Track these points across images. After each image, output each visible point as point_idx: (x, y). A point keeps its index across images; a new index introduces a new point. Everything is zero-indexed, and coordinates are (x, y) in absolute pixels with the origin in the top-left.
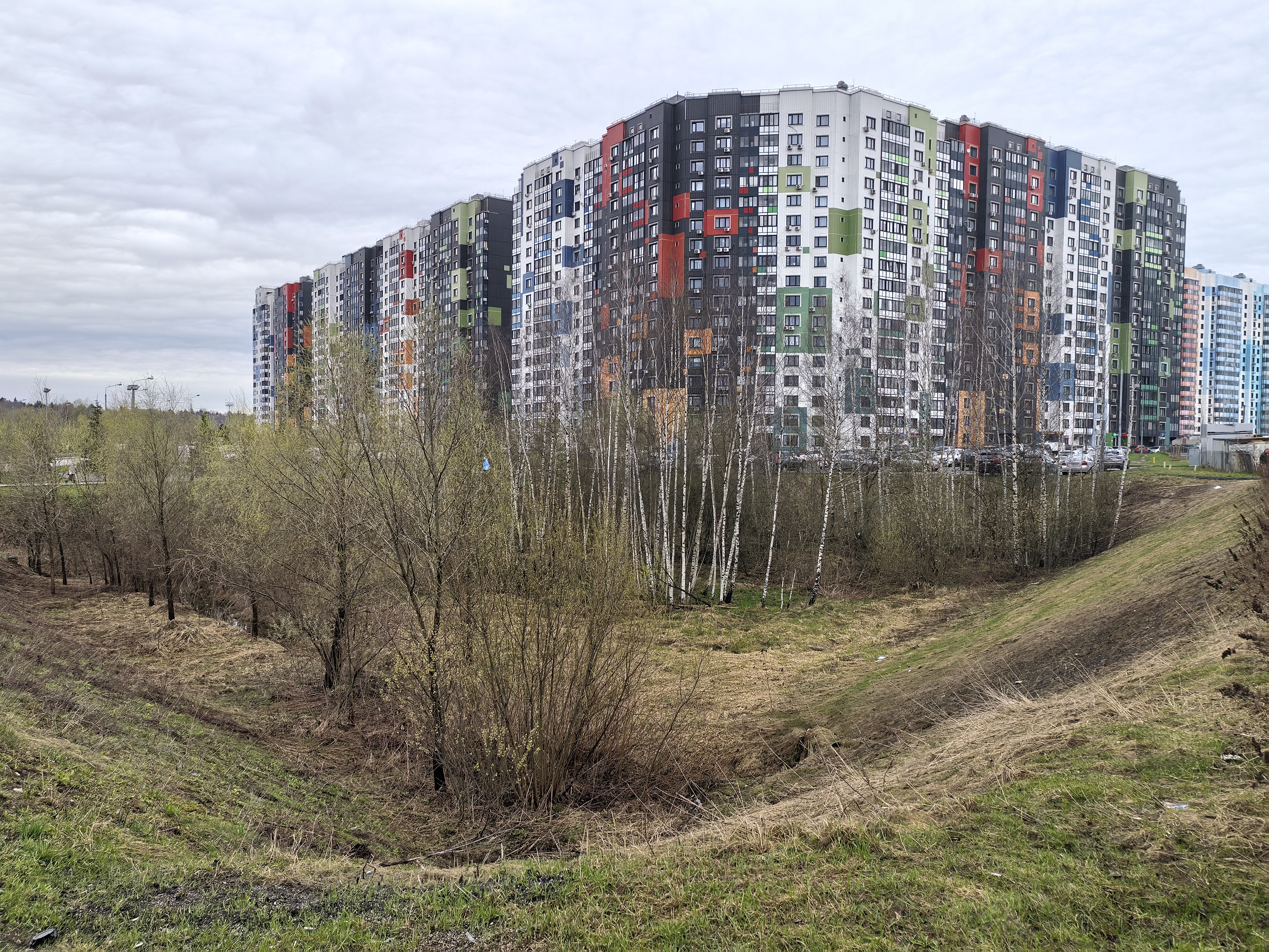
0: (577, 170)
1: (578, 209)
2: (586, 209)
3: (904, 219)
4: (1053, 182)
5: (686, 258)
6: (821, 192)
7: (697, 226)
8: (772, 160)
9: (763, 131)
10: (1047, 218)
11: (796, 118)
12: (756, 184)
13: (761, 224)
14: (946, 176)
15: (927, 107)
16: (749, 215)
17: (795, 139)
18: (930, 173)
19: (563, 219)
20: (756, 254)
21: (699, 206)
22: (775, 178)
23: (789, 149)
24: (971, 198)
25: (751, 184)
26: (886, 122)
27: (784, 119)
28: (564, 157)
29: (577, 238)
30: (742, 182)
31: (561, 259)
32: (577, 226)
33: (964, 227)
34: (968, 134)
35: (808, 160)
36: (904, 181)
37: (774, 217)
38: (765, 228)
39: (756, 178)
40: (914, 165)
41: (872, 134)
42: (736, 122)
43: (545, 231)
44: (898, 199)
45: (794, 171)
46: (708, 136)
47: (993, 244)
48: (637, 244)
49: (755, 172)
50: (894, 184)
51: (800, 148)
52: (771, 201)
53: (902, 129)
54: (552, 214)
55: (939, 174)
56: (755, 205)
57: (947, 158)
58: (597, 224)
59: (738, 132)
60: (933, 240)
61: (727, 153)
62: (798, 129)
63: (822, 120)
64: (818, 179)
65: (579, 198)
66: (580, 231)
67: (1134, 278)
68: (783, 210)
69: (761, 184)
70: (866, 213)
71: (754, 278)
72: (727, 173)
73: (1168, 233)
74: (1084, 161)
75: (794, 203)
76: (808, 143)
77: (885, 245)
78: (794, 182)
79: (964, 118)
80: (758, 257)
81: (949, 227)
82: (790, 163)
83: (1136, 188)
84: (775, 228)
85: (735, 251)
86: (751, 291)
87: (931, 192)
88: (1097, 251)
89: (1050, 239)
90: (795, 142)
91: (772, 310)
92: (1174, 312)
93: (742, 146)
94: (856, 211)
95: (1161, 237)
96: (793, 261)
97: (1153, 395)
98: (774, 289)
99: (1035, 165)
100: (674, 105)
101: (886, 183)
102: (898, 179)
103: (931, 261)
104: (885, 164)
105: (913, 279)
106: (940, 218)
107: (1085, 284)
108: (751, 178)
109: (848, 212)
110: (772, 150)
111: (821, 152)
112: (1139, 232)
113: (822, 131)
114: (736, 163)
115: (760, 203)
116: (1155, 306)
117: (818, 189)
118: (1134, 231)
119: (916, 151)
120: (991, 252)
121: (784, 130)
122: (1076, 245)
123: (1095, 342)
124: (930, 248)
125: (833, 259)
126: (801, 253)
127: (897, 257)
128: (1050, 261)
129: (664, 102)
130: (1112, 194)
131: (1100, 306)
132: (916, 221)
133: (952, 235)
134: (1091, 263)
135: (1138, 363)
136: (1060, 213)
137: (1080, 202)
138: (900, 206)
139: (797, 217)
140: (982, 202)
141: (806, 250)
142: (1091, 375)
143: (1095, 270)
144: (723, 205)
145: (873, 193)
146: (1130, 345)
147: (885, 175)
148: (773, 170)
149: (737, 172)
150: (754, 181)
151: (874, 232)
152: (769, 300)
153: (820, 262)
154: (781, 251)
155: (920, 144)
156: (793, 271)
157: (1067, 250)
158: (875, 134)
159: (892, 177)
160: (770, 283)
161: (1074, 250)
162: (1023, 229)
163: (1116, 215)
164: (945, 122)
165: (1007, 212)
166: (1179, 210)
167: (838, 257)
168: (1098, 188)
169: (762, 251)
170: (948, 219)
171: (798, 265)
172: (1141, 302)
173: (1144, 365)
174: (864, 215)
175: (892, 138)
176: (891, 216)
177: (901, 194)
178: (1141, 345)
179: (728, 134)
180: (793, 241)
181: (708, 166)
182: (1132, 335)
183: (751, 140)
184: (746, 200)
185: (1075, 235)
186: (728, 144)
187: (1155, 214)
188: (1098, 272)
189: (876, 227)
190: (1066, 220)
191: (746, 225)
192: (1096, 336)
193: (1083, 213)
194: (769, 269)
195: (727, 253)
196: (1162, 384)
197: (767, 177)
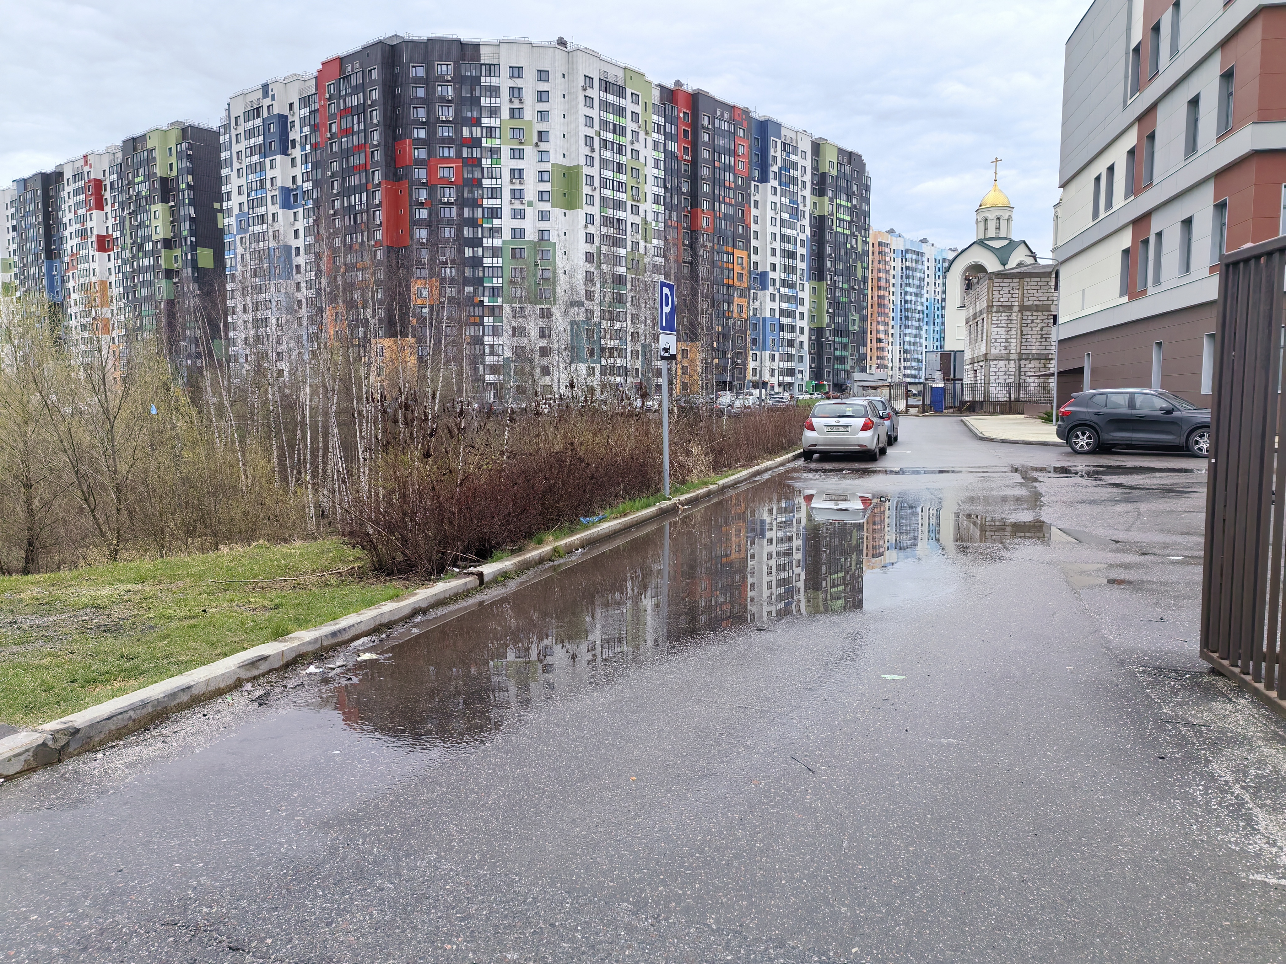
0: (291, 106)
1: (294, 147)
2: (303, 148)
3: (623, 178)
4: (758, 149)
5: (411, 206)
6: (543, 146)
7: (422, 175)
8: (494, 112)
9: (484, 81)
10: (753, 183)
11: (516, 71)
12: (479, 135)
13: (486, 175)
14: (662, 138)
15: (641, 71)
16: (472, 166)
17: (517, 92)
18: (646, 134)
19: (278, 158)
20: (481, 206)
21: (422, 154)
22: (498, 130)
23: (511, 101)
24: (685, 160)
25: (474, 134)
26: (604, 83)
27: (505, 72)
28: (275, 90)
29: (294, 178)
30: (465, 132)
31: (278, 200)
32: (294, 165)
33: (679, 187)
34: (681, 99)
35: (529, 114)
36: (622, 140)
37: (498, 170)
38: (489, 180)
39: (479, 129)
40: (631, 126)
41: (590, 92)
42: (457, 69)
43: (258, 169)
44: (617, 157)
45: (516, 124)
46: (428, 81)
47: (705, 205)
48: (359, 189)
49: (477, 122)
50: (613, 143)
51: (521, 102)
52: (494, 152)
53: (620, 91)
54: (264, 151)
55: (655, 136)
56: (479, 156)
57: (662, 120)
58: (315, 165)
59: (459, 80)
60: (650, 197)
61: (449, 101)
62: (518, 83)
63: (543, 75)
64: (540, 133)
65: (295, 135)
66: (298, 172)
67: (827, 242)
68: (507, 163)
69: (484, 135)
70: (587, 170)
71: (480, 229)
72: (449, 122)
73: (855, 202)
74: (784, 132)
75: (517, 156)
76: (529, 97)
77: (606, 202)
78: (516, 136)
79: (678, 83)
80: (483, 209)
81: (665, 187)
82: (512, 116)
83: (828, 159)
84: (499, 181)
85: (460, 202)
86: (476, 243)
87: (648, 153)
88: (796, 214)
89: (756, 202)
90: (516, 94)
91: (498, 262)
92: (860, 273)
93: (464, 94)
94: (577, 166)
95: (849, 205)
96: (517, 214)
97: (845, 346)
98: (500, 241)
99: (741, 133)
100: (392, 46)
101: (605, 141)
102: (616, 138)
103: (649, 219)
104: (604, 124)
105: (632, 235)
106: (657, 178)
107: (787, 245)
108: (474, 129)
109: (569, 168)
110: (494, 102)
111: (543, 107)
112: (831, 200)
113: (543, 86)
114: (458, 112)
115: (484, 154)
116: (845, 266)
117: (540, 144)
118: (827, 198)
119: (632, 112)
120: (704, 213)
121: (505, 82)
122: (778, 209)
123: (796, 297)
124: (648, 206)
125: (556, 213)
126: (525, 207)
127: (617, 214)
128: (756, 222)
129: (380, 42)
130: (808, 163)
131: (801, 265)
132: (635, 180)
133: (669, 195)
134: (791, 226)
135: (832, 317)
136: (764, 179)
137: (780, 169)
138: (619, 164)
139: (521, 171)
140: (695, 163)
141: (530, 204)
142: (793, 329)
143: (795, 232)
144: (446, 155)
145: (593, 150)
146: (825, 301)
147: (604, 134)
148: (495, 122)
149: (459, 122)
150: (477, 132)
151: (594, 189)
152: (495, 252)
153: (544, 216)
154: (505, 203)
155: (636, 106)
156: (518, 224)
157: (770, 213)
158: (594, 93)
159: (610, 136)
160: (495, 234)
161: (776, 214)
162: (731, 193)
163: (812, 183)
164: (660, 85)
165: (717, 176)
166: (864, 181)
167: (561, 211)
168: (796, 157)
169: (487, 203)
170: (664, 179)
171: (522, 218)
172: (834, 262)
173: (838, 320)
174: (585, 172)
175: (610, 98)
176: (610, 174)
177: (620, 153)
178: (835, 302)
179: (448, 81)
180: (518, 194)
181: (430, 113)
182: (827, 292)
183: (472, 90)
184: (470, 150)
185: (777, 199)
186: (450, 92)
187: (844, 183)
188: (798, 235)
189: (597, 183)
190: (769, 185)
191: (470, 176)
192: (797, 293)
193: (783, 180)
194: (494, 221)
195: (452, 203)
196: (852, 336)
197: (490, 129)
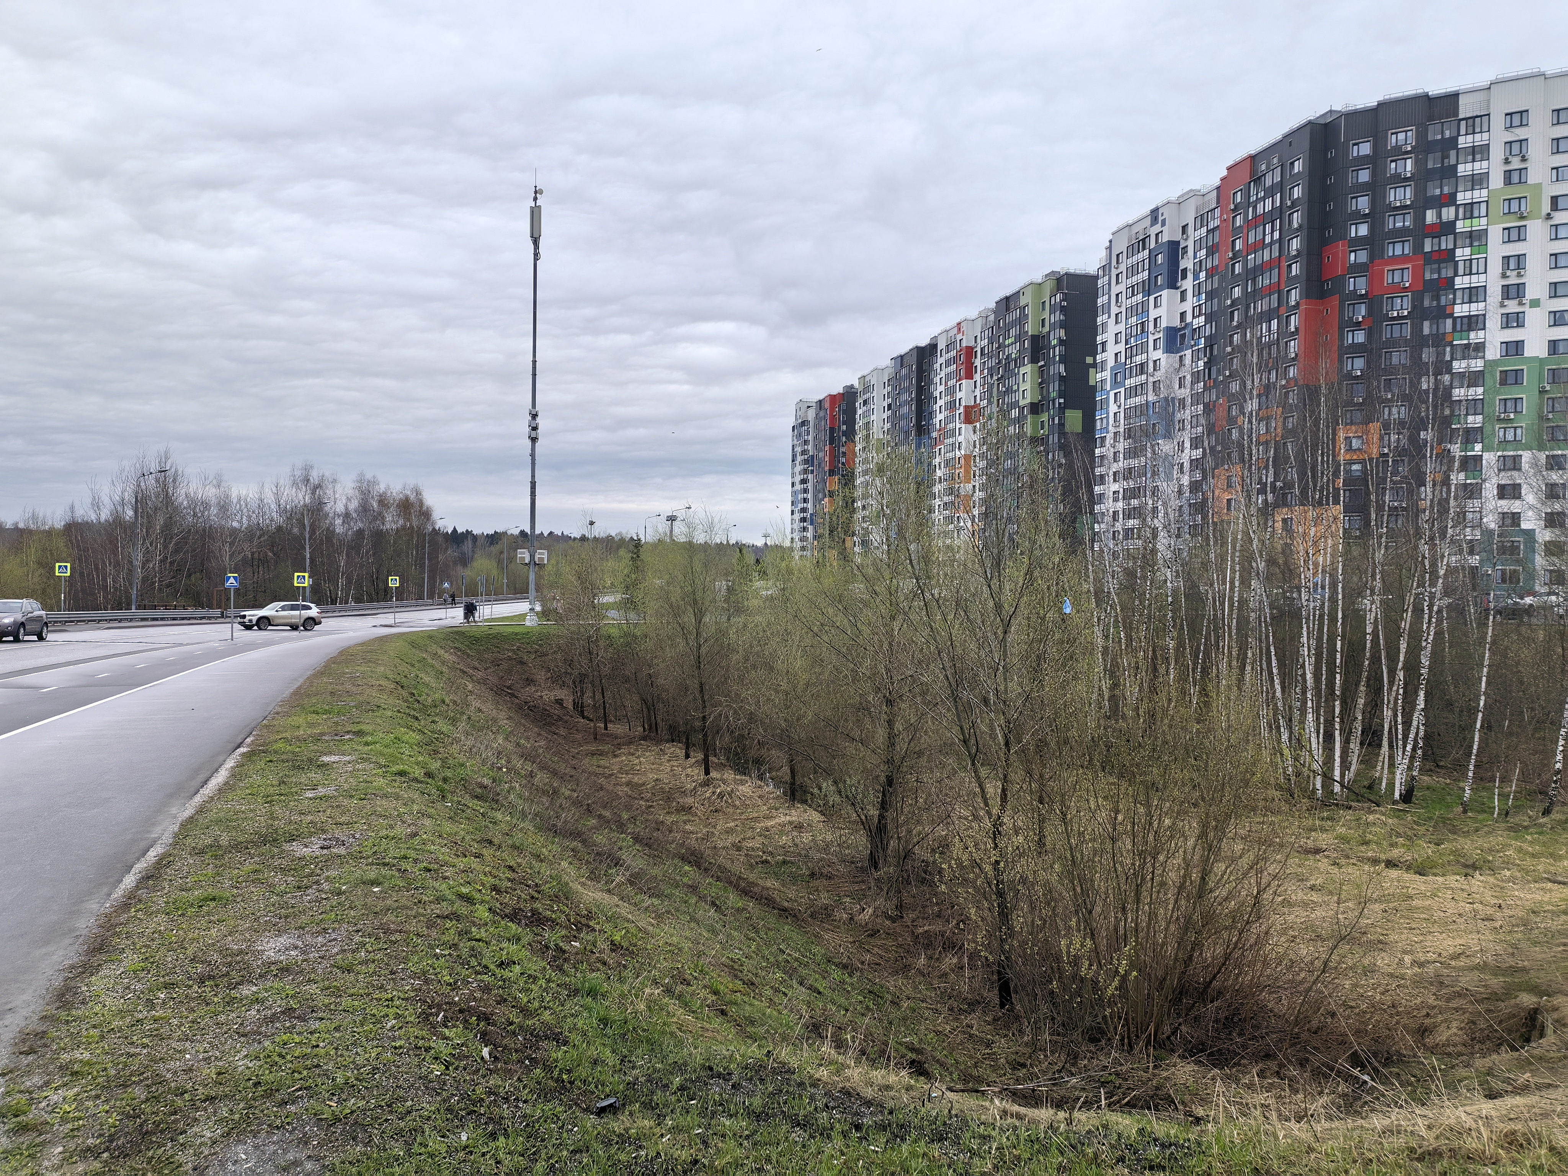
0: (1184, 228)
1: (1184, 277)
2: (1196, 277)
5: (1341, 329)
6: (1560, 217)
7: (1360, 285)
8: (1478, 181)
9: (1464, 141)
11: (1517, 118)
12: (1452, 216)
13: (1461, 272)
16: (1439, 262)
17: (1517, 147)
19: (1165, 293)
20: (1451, 315)
21: (1362, 257)
22: (1483, 206)
23: (1507, 161)
25: (1444, 218)
27: (1498, 122)
28: (1166, 213)
29: (1183, 315)
30: (1430, 216)
31: (1161, 344)
32: (1183, 299)
35: (1538, 174)
37: (1482, 261)
38: (1466, 279)
42: (1421, 135)
43: (1141, 310)
45: (1515, 192)
46: (1375, 161)
48: (1267, 317)
49: (1450, 200)
51: (1524, 159)
52: (1477, 238)
54: (1149, 288)
56: (1451, 246)
58: (1210, 295)
59: (1423, 148)
61: (1406, 179)
62: (1520, 133)
63: (1561, 115)
64: (1554, 200)
65: (1187, 263)
66: (1188, 306)
68: (1497, 250)
69: (1461, 216)
71: (1448, 349)
72: (1406, 207)
75: (1515, 237)
76: (1538, 150)
78: (1515, 208)
80: (1455, 319)
82: (1508, 180)
84: (1482, 276)
85: (1418, 314)
86: (1442, 368)
90: (1516, 151)
91: (1477, 392)
93: (1430, 166)
96: (1513, 321)
98: (1481, 362)
100: (1326, 125)
108: (1444, 210)
110: (1479, 167)
111: (1560, 160)
113: (1561, 131)
114: (1420, 192)
115: (1459, 243)
117: (1554, 214)
121: (1497, 137)
126: (1526, 309)
129: (1310, 123)
139: (1520, 257)
141: (1535, 303)
144: (1398, 252)
149: (1421, 205)
152: (1474, 379)
153: (1559, 319)
154: (1492, 307)
156: (1512, 335)
160: (1473, 354)
169: (1461, 310)
171: (1520, 325)
179: (1407, 153)
180: (1513, 292)
181: (1377, 200)
183: (1445, 156)
184: (1436, 240)
186: (1409, 167)
191: (1436, 276)
194: (1472, 335)
195: (1404, 318)
197: (1470, 207)
